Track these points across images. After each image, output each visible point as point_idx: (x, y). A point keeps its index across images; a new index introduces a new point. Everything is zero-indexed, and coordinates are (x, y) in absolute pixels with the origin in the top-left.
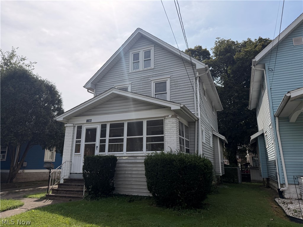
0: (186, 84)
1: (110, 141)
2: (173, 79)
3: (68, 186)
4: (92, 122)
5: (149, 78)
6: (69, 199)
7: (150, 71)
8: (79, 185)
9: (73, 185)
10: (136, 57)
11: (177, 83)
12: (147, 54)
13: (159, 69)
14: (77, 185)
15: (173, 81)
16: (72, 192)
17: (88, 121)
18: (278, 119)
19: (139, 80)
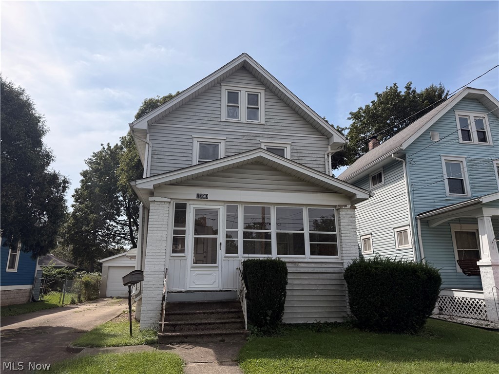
0: (314, 159)
1: (246, 235)
2: (295, 148)
3: (185, 316)
4: (209, 199)
5: (258, 138)
6: (220, 338)
7: (258, 126)
8: (212, 313)
9: (198, 313)
10: (233, 97)
11: (301, 155)
12: (253, 99)
13: (272, 127)
14: (207, 313)
15: (295, 151)
16: (211, 326)
17: (199, 196)
18: (421, 222)
19: (240, 137)
